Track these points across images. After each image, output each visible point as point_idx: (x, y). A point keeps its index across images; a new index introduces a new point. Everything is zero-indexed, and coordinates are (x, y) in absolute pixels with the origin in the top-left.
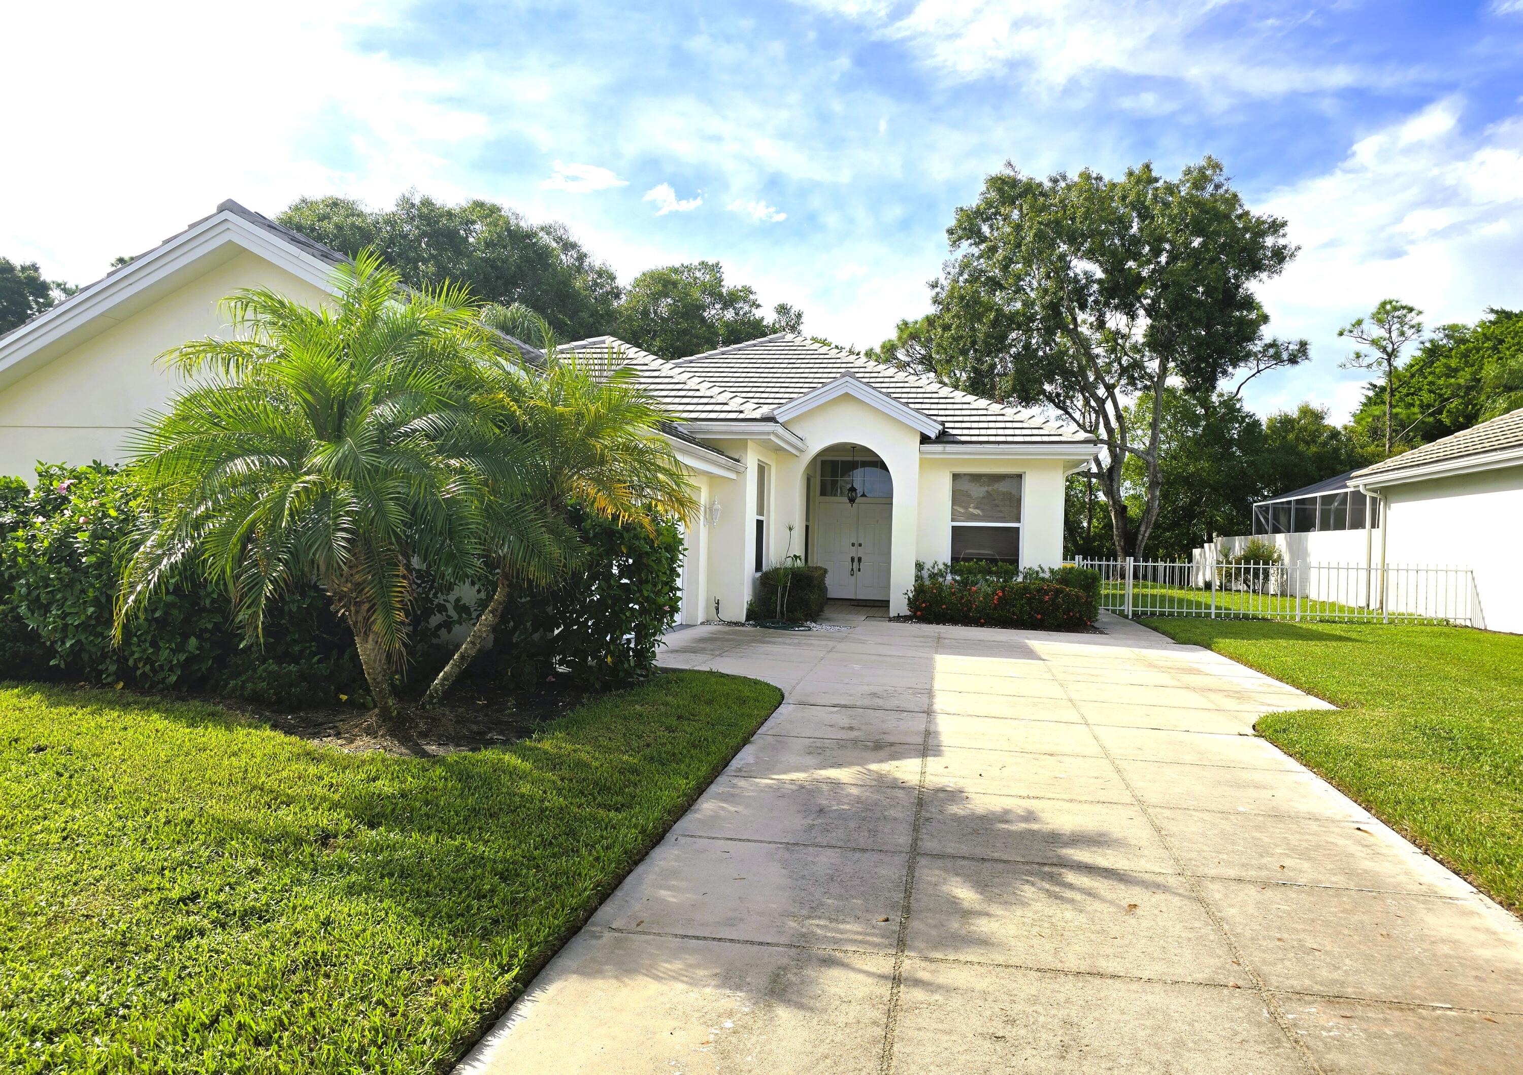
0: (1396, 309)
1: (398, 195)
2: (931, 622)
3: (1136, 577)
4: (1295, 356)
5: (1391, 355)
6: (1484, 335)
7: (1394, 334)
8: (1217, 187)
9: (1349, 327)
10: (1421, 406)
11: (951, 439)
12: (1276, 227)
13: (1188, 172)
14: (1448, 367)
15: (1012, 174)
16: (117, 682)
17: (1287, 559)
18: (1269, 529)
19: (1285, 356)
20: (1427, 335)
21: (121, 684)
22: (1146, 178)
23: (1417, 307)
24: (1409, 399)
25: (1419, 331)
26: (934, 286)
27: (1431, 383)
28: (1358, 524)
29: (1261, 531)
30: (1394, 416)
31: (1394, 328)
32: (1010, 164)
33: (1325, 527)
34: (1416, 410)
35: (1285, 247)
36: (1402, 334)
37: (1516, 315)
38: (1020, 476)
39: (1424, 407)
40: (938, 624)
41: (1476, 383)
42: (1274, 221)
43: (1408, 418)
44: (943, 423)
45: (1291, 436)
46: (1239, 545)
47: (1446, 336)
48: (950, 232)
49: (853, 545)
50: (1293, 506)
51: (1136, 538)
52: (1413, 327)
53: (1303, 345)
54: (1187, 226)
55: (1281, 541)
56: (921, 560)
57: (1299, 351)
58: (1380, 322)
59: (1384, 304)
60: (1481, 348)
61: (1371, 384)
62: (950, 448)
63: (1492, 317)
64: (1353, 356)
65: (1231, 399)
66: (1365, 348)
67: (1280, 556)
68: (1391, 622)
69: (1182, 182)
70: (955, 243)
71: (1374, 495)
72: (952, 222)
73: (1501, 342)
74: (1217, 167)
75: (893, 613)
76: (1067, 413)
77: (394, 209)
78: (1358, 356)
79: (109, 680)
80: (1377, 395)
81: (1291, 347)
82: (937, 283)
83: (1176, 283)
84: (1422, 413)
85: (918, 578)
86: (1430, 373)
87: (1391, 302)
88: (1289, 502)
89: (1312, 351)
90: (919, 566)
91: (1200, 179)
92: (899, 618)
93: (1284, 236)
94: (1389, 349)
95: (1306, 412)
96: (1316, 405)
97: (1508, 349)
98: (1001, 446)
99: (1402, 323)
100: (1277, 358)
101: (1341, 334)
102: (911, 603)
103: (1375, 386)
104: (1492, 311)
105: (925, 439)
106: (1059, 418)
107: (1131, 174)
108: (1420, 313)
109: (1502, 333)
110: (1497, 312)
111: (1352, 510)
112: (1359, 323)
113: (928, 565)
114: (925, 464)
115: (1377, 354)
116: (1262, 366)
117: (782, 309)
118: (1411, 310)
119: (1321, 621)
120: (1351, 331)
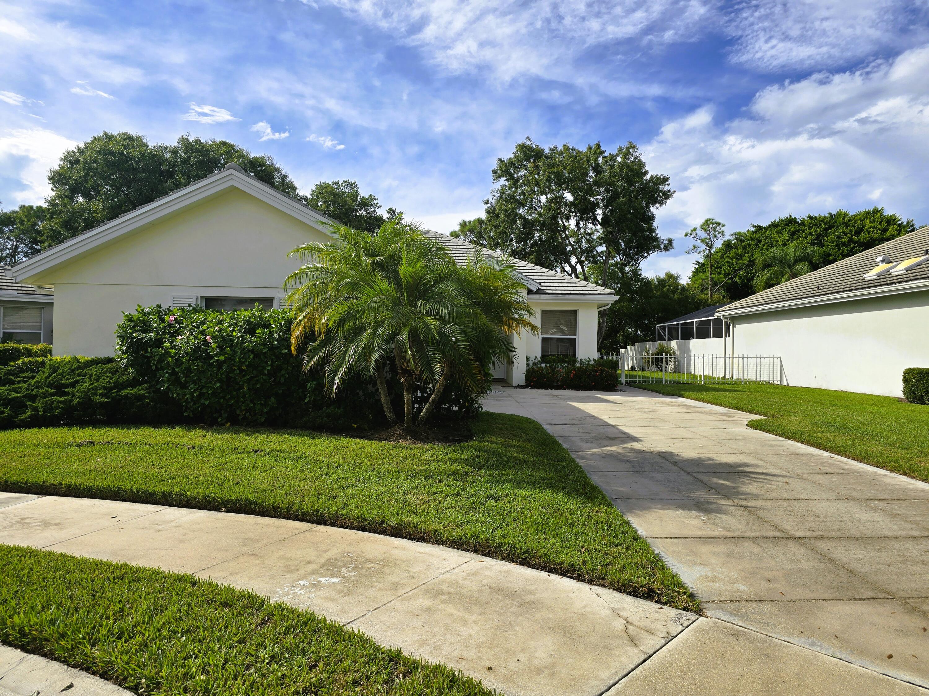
0: (712, 223)
1: (180, 136)
2: (538, 388)
4: (667, 247)
5: (710, 247)
6: (751, 237)
7: (712, 237)
8: (635, 158)
9: (690, 232)
10: (725, 274)
11: (542, 292)
12: (665, 180)
13: (620, 149)
14: (737, 254)
15: (530, 144)
16: (227, 423)
17: (677, 353)
18: (666, 339)
19: (662, 247)
20: (727, 237)
21: (229, 424)
22: (598, 151)
23: (722, 222)
24: (719, 270)
25: (723, 235)
26: (486, 203)
27: (728, 262)
28: (718, 334)
29: (661, 339)
30: (712, 279)
31: (711, 233)
32: (528, 139)
33: (699, 336)
34: (722, 276)
35: (669, 191)
36: (715, 236)
37: (765, 228)
38: (575, 313)
39: (726, 275)
40: (542, 389)
41: (752, 263)
42: (664, 178)
43: (719, 280)
44: (540, 283)
45: (665, 289)
46: (651, 347)
47: (736, 239)
48: (494, 172)
50: (680, 326)
52: (719, 233)
53: (670, 241)
54: (623, 178)
55: (674, 344)
56: (529, 356)
57: (668, 244)
58: (705, 230)
59: (707, 221)
60: (751, 245)
61: (697, 262)
62: (543, 296)
63: (753, 229)
64: (692, 247)
66: (698, 243)
67: (674, 352)
68: (745, 383)
69: (618, 155)
70: (497, 179)
71: (726, 320)
73: (760, 241)
75: (515, 384)
77: (176, 144)
78: (695, 247)
79: (223, 422)
80: (700, 267)
81: (665, 242)
82: (488, 201)
83: (620, 209)
84: (726, 278)
85: (528, 365)
86: (727, 257)
87: (710, 220)
88: (678, 324)
89: (675, 244)
90: (528, 359)
91: (626, 154)
92: (518, 387)
93: (668, 185)
94: (709, 244)
95: (670, 276)
97: (764, 245)
99: (715, 231)
100: (658, 247)
101: (686, 235)
102: (527, 379)
103: (699, 263)
104: (753, 226)
105: (530, 292)
107: (590, 148)
108: (723, 226)
109: (759, 237)
110: (755, 227)
111: (714, 328)
112: (695, 230)
113: (532, 358)
115: (704, 247)
118: (719, 224)
120: (691, 234)
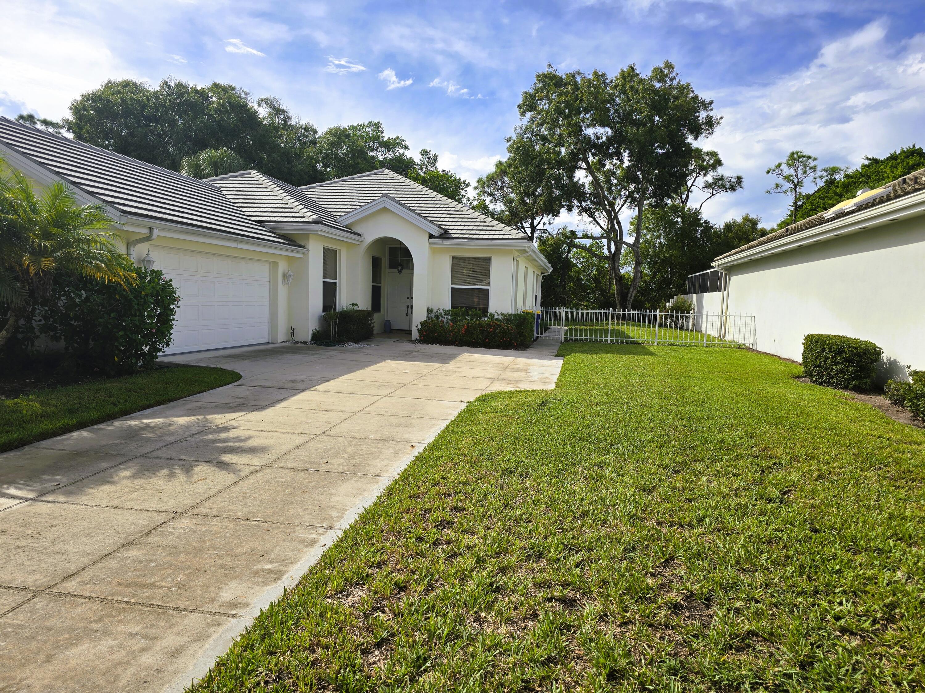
0: (799, 157)
2: (429, 344)
3: (566, 320)
4: (734, 186)
5: (797, 185)
6: (860, 173)
7: (800, 172)
8: (672, 80)
9: (773, 167)
11: (448, 236)
13: (654, 71)
15: (552, 71)
17: (696, 309)
19: (728, 185)
20: (820, 173)
22: (630, 75)
23: (813, 156)
26: (508, 141)
31: (799, 169)
32: (551, 65)
33: (711, 290)
35: (714, 118)
36: (805, 172)
37: (882, 161)
38: (488, 260)
44: (441, 226)
48: (519, 107)
49: (408, 298)
50: (701, 277)
51: (627, 297)
52: (811, 168)
53: (739, 178)
56: (431, 307)
57: (736, 182)
58: (791, 165)
59: (793, 154)
60: (857, 182)
62: (446, 241)
63: (867, 162)
64: (775, 186)
65: (695, 213)
66: (781, 181)
67: (694, 308)
68: (708, 346)
70: (523, 114)
71: (725, 271)
72: (520, 101)
73: (872, 178)
74: (670, 66)
75: (413, 338)
76: (595, 220)
78: (777, 186)
81: (733, 180)
82: (511, 139)
85: (429, 318)
87: (797, 153)
89: (745, 183)
90: (430, 311)
91: (660, 75)
92: (416, 341)
93: (712, 110)
94: (796, 181)
95: (747, 220)
96: (753, 216)
98: (475, 241)
99: (805, 166)
100: (723, 187)
101: (768, 172)
104: (867, 158)
105: (431, 236)
106: (591, 222)
107: (621, 71)
108: (815, 159)
109: (873, 172)
110: (870, 159)
112: (779, 165)
113: (435, 310)
114: (434, 251)
115: (788, 185)
116: (715, 192)
117: (425, 153)
118: (809, 158)
119: (669, 345)
120: (774, 171)
